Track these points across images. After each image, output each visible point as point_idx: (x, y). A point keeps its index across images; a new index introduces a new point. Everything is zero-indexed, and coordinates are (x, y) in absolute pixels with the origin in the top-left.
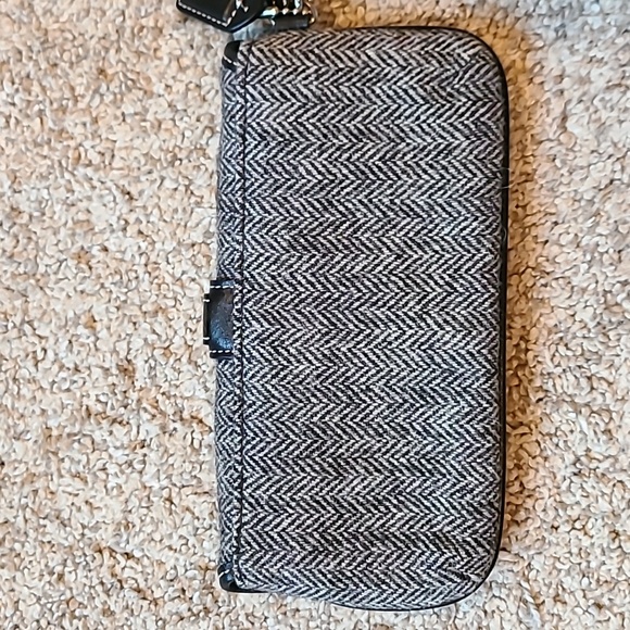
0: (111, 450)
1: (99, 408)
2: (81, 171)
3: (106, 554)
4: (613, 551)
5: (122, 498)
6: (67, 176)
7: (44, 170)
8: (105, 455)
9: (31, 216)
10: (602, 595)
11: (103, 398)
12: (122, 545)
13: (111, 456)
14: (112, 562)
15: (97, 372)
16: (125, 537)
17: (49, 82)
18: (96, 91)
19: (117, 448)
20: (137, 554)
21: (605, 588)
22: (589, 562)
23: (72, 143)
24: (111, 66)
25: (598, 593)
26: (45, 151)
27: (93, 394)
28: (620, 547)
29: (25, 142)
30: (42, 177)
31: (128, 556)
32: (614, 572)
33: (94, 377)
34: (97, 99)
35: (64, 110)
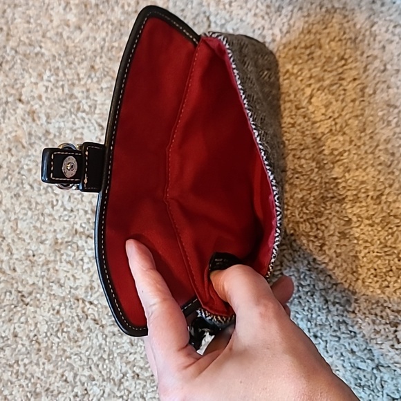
0: (86, 251)
1: (82, 230)
2: (80, 114)
3: (81, 302)
4: (324, 309)
5: (90, 274)
6: (73, 116)
7: (62, 113)
8: (83, 253)
9: (55, 136)
10: (317, 331)
11: (83, 225)
12: (89, 297)
13: (86, 254)
14: (83, 305)
15: (81, 212)
16: (90, 293)
17: (67, 71)
18: (89, 76)
19: (89, 250)
20: (96, 302)
21: (319, 328)
22: (312, 314)
23: (77, 101)
24: (97, 64)
25: (315, 330)
26: (64, 104)
27: (79, 222)
28: (328, 308)
29: (54, 99)
30: (62, 116)
31: (91, 303)
32: (324, 320)
33: (80, 214)
34: (90, 81)
35: (73, 84)
